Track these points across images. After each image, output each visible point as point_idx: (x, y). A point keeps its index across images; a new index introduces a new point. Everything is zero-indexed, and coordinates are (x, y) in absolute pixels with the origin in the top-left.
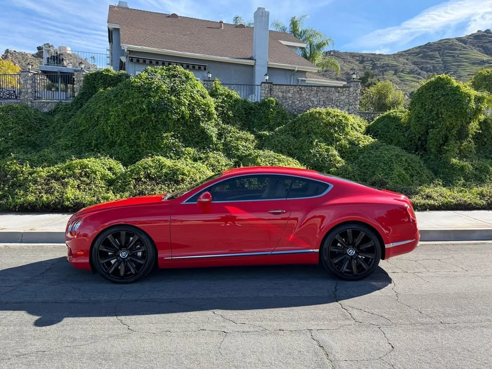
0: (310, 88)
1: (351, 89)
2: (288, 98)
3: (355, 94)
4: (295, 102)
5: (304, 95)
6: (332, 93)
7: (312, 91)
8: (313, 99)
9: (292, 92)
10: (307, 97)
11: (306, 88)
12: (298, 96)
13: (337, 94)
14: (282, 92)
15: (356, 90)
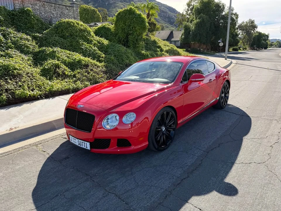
0: (50, 5)
1: (75, 9)
2: (36, 9)
3: (77, 12)
4: (41, 13)
5: (47, 9)
6: (64, 10)
7: (52, 6)
8: (53, 12)
9: (38, 5)
10: (49, 10)
11: (47, 4)
12: (43, 9)
13: (67, 11)
14: (32, 5)
15: (77, 10)
